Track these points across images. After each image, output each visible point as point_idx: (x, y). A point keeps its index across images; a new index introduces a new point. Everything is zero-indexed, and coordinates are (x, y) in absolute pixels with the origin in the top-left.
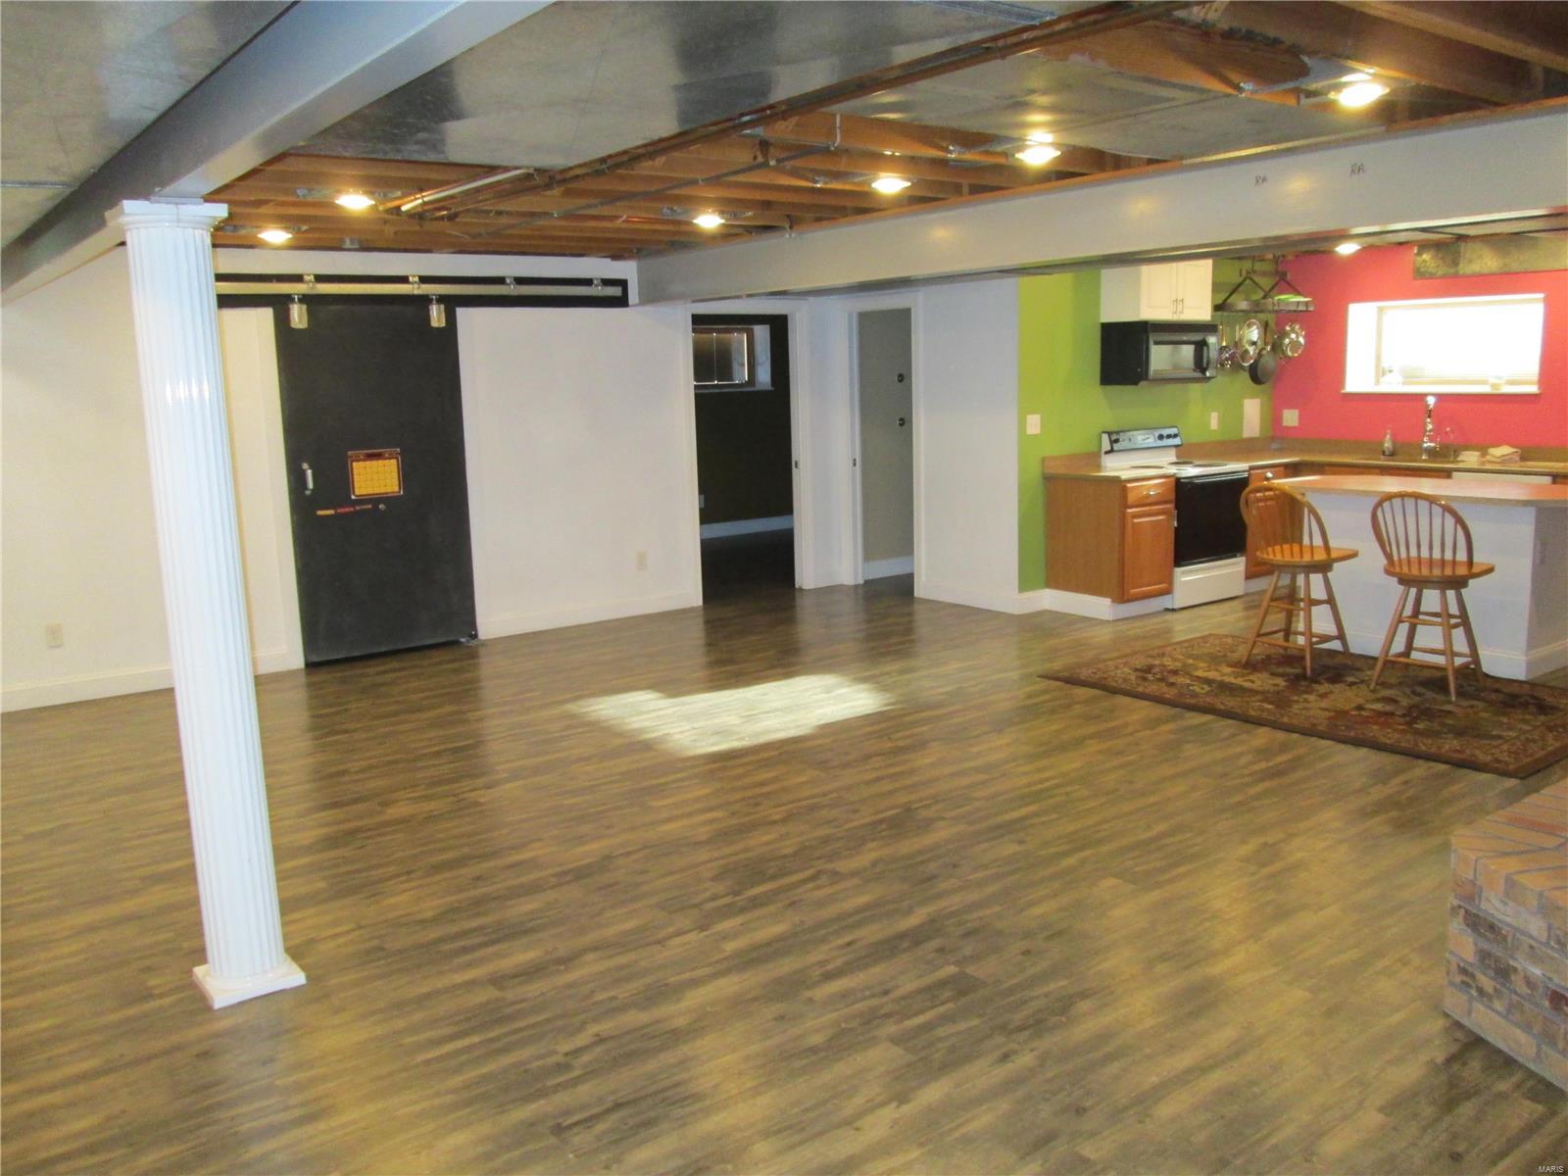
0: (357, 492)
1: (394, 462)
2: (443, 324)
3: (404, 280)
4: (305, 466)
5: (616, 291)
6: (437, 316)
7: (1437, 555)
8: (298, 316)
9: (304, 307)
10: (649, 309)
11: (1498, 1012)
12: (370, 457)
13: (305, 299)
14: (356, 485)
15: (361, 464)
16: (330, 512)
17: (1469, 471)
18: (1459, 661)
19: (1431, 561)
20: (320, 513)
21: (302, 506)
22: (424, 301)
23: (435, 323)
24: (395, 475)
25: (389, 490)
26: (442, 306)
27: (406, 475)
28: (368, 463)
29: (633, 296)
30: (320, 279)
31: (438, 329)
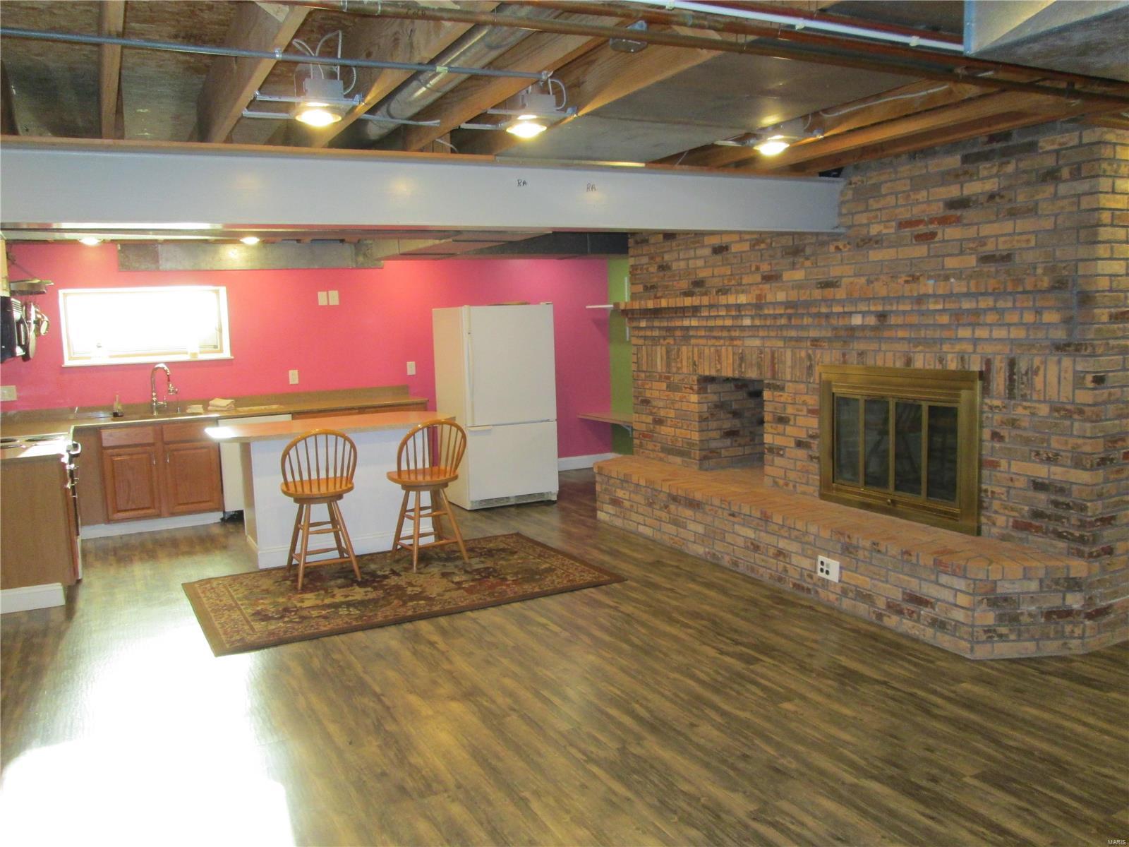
7: (412, 467)
11: (1013, 641)
17: (333, 410)
18: (424, 541)
19: (409, 471)
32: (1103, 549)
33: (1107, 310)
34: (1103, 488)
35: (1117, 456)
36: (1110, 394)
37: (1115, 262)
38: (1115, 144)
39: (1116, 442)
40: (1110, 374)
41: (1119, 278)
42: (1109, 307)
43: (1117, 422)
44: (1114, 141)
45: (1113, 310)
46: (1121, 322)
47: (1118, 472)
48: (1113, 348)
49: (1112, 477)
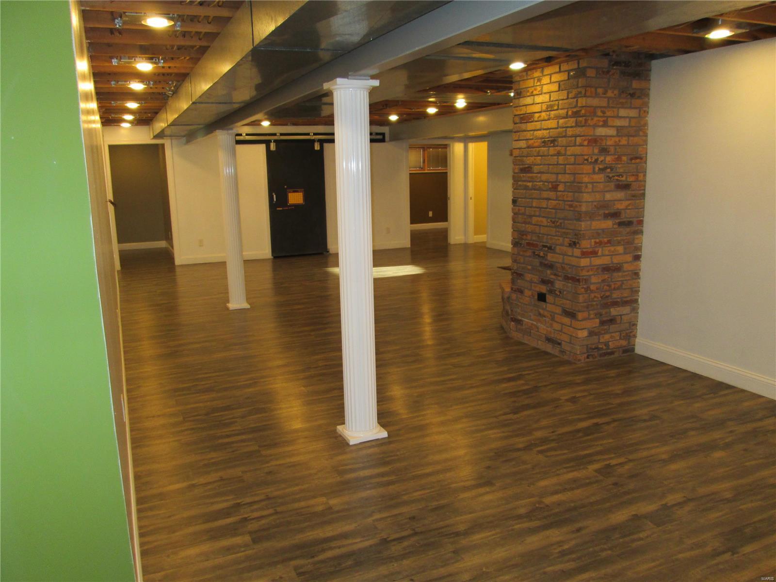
0: (290, 203)
1: (302, 193)
2: (319, 149)
3: (308, 134)
4: (274, 194)
5: (380, 137)
6: (317, 147)
8: (273, 147)
9: (275, 144)
10: (393, 143)
12: (294, 192)
13: (275, 141)
14: (289, 201)
15: (291, 194)
16: (281, 209)
20: (278, 209)
21: (272, 206)
22: (313, 141)
23: (316, 149)
24: (302, 198)
25: (300, 202)
26: (319, 143)
27: (306, 198)
28: (293, 194)
29: (387, 137)
30: (282, 134)
31: (317, 150)
32: (518, 289)
33: (518, 166)
34: (516, 257)
35: (523, 243)
36: (519, 210)
37: (521, 141)
38: (519, 81)
39: (523, 235)
40: (520, 199)
41: (523, 150)
42: (519, 165)
43: (524, 225)
44: (519, 79)
45: (521, 167)
46: (525, 173)
47: (524, 251)
48: (520, 185)
49: (521, 253)
